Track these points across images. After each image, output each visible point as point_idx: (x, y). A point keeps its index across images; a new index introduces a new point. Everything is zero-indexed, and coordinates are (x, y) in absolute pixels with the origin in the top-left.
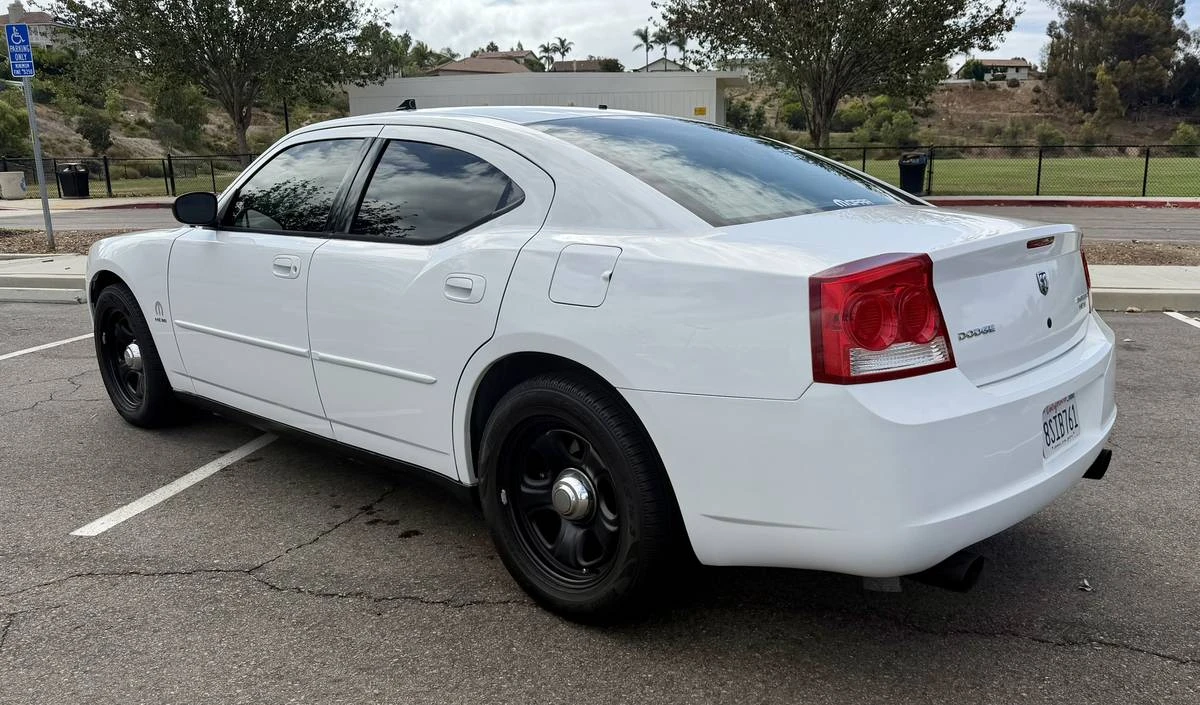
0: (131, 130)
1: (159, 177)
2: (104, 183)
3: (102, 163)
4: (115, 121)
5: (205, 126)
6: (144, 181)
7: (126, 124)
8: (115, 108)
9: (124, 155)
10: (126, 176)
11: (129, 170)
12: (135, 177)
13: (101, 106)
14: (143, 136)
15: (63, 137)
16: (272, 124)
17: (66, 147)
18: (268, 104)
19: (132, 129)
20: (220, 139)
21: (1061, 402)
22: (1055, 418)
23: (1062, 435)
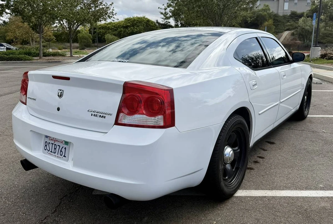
21: (59, 141)
22: (52, 144)
23: (54, 153)
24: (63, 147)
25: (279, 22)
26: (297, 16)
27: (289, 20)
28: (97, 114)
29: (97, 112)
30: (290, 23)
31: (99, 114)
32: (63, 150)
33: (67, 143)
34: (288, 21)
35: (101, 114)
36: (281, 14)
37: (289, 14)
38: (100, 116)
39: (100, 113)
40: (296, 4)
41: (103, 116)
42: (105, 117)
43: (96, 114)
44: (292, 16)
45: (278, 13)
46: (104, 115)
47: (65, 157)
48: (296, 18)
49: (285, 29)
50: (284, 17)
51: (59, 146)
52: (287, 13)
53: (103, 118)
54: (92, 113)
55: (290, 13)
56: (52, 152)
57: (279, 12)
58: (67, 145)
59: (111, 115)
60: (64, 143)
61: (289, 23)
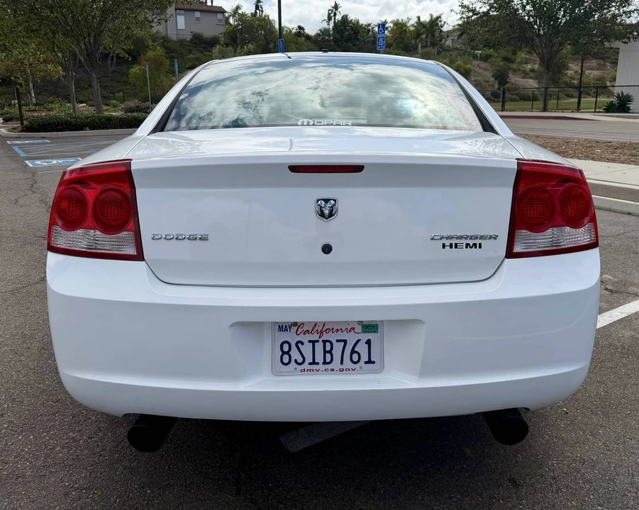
0: (525, 75)
1: (530, 100)
2: (501, 104)
3: (501, 93)
4: (519, 70)
5: (566, 72)
6: (521, 103)
7: (524, 72)
8: (521, 63)
9: (516, 89)
10: (512, 100)
11: (514, 96)
12: (516, 101)
13: (513, 62)
14: (531, 78)
15: (487, 79)
16: (609, 70)
17: (487, 84)
18: (609, 58)
19: (527, 74)
20: (574, 79)
21: (337, 330)
22: (313, 342)
23: (325, 363)
24: (359, 341)
25: (173, 52)
26: (204, 43)
27: (191, 48)
28: (458, 241)
29: (457, 238)
30: (193, 54)
31: (465, 242)
32: (362, 349)
33: (370, 327)
34: (190, 51)
35: (469, 241)
36: (174, 38)
37: (189, 38)
38: (467, 245)
39: (466, 238)
40: (198, 19)
41: (475, 245)
42: (480, 245)
43: (454, 242)
44: (195, 43)
45: (167, 34)
46: (478, 242)
47: (374, 362)
48: (203, 45)
49: (187, 66)
50: (181, 42)
51: (345, 341)
52: (185, 36)
53: (476, 247)
54: (444, 241)
55: (191, 37)
56: (318, 364)
57: (169, 33)
58: (375, 332)
59: (495, 238)
60: (359, 329)
61: (191, 56)
